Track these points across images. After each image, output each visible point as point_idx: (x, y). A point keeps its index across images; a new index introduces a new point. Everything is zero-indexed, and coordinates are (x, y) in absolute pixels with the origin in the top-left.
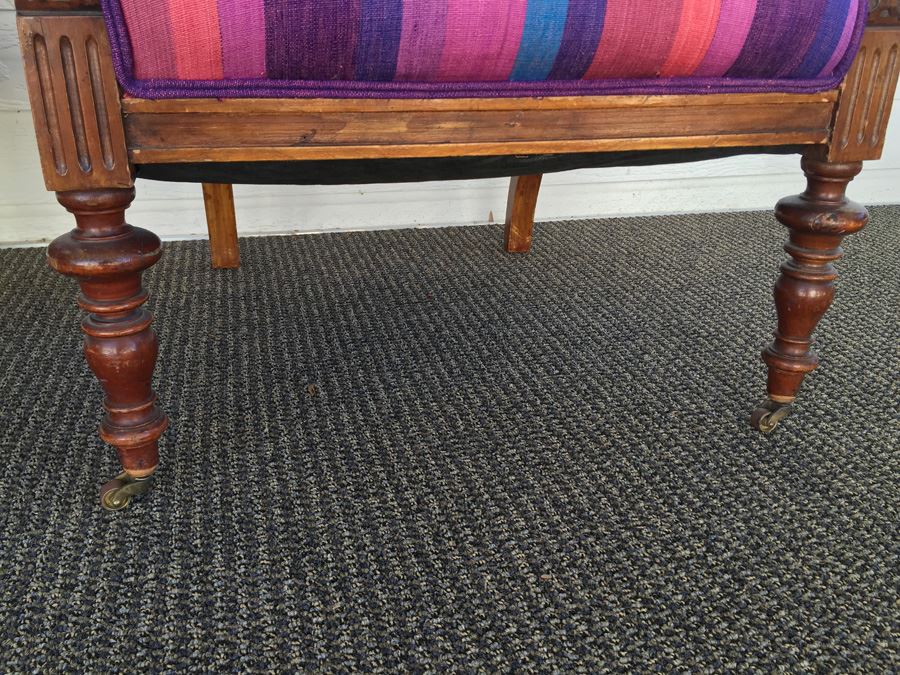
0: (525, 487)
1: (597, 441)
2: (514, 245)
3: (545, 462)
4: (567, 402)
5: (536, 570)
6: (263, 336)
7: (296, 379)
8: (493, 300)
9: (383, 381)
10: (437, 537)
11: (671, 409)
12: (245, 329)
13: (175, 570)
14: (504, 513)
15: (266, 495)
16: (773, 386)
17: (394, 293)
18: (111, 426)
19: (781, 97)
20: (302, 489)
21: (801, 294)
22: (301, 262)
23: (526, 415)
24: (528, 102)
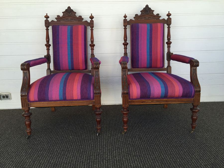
0: (162, 136)
1: (171, 132)
2: (165, 107)
3: (165, 134)
4: (169, 128)
5: (162, 142)
6: (133, 118)
7: (137, 124)
8: (161, 115)
9: (147, 124)
10: (153, 139)
11: (181, 130)
12: (130, 117)
13: (130, 139)
14: (160, 138)
15: (136, 134)
16: (192, 128)
17: (148, 113)
18: (124, 126)
19: (187, 99)
20: (140, 134)
21: (194, 118)
22: (135, 109)
23: (164, 129)
24: (162, 99)
